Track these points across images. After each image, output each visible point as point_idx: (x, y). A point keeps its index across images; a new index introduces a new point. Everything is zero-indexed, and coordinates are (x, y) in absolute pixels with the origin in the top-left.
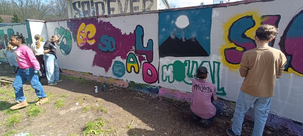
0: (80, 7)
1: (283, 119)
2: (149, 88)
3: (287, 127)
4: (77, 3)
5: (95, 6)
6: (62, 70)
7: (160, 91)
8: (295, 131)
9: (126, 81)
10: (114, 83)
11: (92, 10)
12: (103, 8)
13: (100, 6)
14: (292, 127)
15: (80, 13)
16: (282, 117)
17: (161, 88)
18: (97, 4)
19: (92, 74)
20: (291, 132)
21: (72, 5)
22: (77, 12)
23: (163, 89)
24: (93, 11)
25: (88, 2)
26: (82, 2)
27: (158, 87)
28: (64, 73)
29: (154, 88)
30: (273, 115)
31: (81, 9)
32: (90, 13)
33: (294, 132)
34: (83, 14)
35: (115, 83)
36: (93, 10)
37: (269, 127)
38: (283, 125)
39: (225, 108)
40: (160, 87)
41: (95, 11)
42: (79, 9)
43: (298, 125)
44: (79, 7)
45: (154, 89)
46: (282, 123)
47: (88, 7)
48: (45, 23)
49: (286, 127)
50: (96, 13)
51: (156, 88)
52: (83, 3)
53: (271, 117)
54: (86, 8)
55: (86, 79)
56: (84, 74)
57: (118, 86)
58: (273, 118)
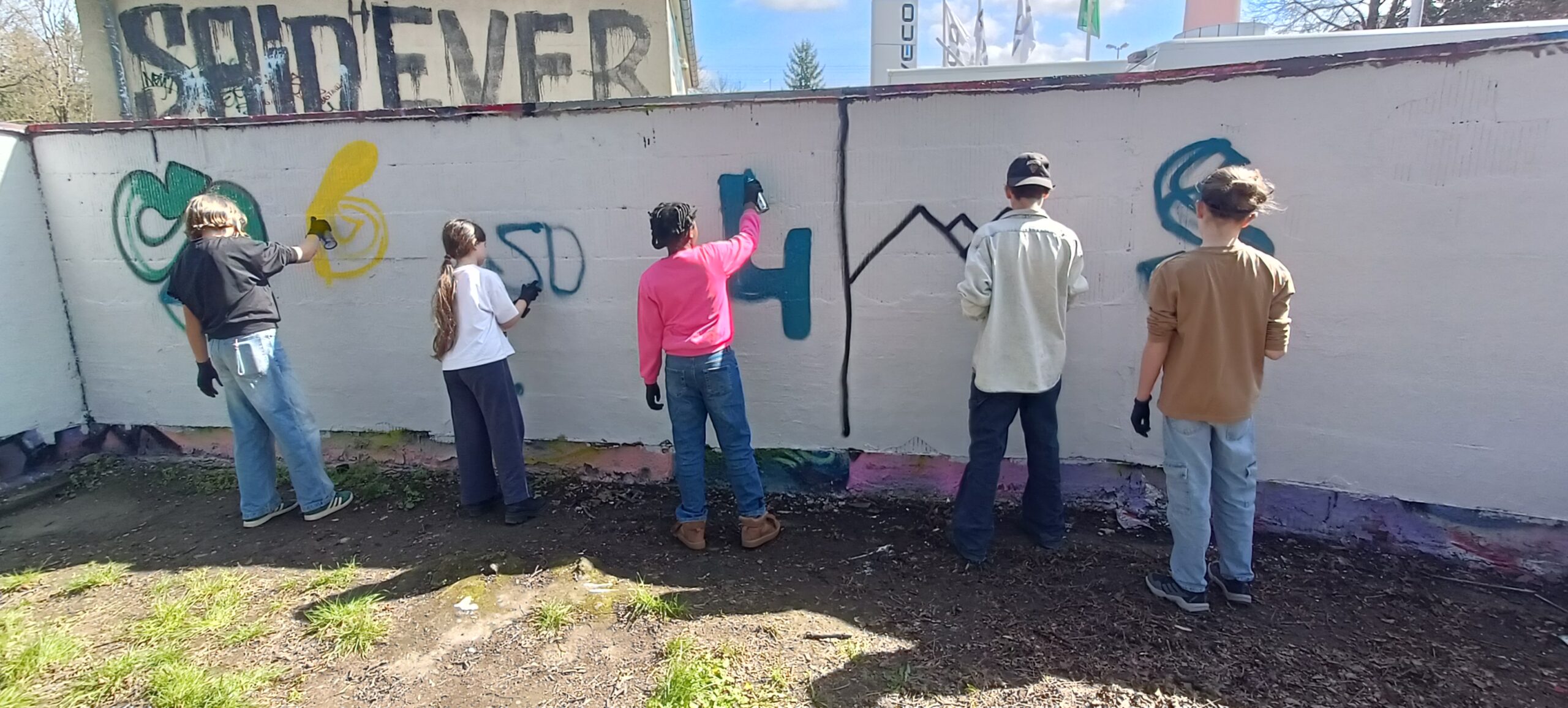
0: (182, 42)
1: (1370, 503)
2: (792, 464)
3: (1385, 530)
4: (157, 17)
5: (288, 40)
6: (182, 434)
7: (858, 476)
8: (1411, 539)
9: (659, 450)
10: (582, 470)
11: (267, 65)
12: (349, 56)
13: (325, 41)
14: (1401, 525)
15: (180, 83)
16: (1366, 496)
17: (861, 458)
18: (302, 27)
19: (425, 435)
20: (1396, 544)
21: (114, 23)
22: (158, 71)
23: (871, 460)
24: (277, 71)
25: (238, 17)
26: (193, 12)
27: (846, 457)
28: (195, 452)
29: (821, 461)
30: (1336, 493)
31: (186, 54)
32: (259, 81)
33: (1406, 542)
34: (201, 81)
35: (588, 466)
36: (280, 60)
37: (1326, 540)
38: (1370, 523)
39: (1153, 503)
40: (855, 454)
41: (293, 68)
42: (172, 51)
43: (1417, 515)
44: (175, 36)
45: (825, 465)
46: (1367, 518)
47: (244, 44)
48: (28, 137)
49: (1382, 529)
50: (297, 81)
51: (831, 457)
52: (202, 19)
53: (1329, 504)
54: (226, 51)
55: (381, 469)
56: (364, 440)
57: (608, 480)
58: (1335, 506)
